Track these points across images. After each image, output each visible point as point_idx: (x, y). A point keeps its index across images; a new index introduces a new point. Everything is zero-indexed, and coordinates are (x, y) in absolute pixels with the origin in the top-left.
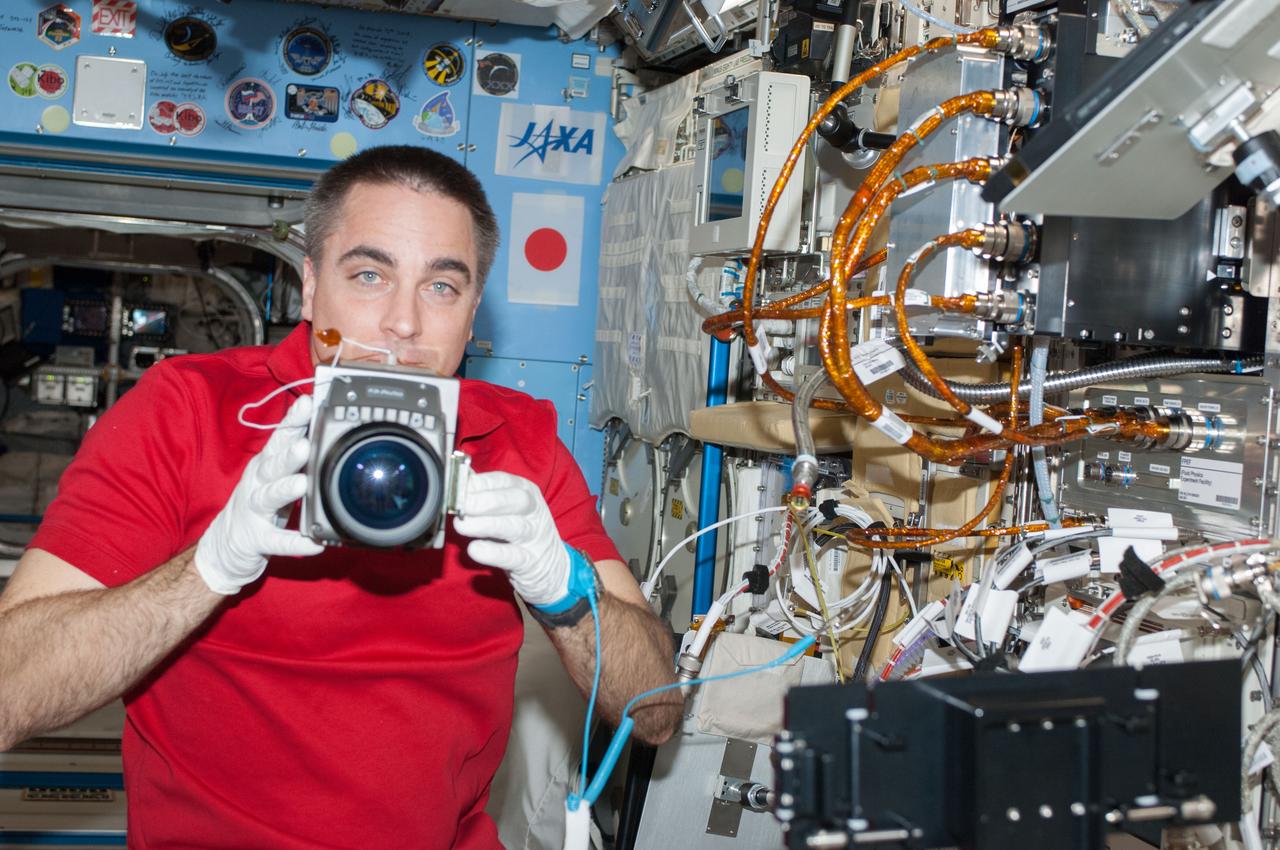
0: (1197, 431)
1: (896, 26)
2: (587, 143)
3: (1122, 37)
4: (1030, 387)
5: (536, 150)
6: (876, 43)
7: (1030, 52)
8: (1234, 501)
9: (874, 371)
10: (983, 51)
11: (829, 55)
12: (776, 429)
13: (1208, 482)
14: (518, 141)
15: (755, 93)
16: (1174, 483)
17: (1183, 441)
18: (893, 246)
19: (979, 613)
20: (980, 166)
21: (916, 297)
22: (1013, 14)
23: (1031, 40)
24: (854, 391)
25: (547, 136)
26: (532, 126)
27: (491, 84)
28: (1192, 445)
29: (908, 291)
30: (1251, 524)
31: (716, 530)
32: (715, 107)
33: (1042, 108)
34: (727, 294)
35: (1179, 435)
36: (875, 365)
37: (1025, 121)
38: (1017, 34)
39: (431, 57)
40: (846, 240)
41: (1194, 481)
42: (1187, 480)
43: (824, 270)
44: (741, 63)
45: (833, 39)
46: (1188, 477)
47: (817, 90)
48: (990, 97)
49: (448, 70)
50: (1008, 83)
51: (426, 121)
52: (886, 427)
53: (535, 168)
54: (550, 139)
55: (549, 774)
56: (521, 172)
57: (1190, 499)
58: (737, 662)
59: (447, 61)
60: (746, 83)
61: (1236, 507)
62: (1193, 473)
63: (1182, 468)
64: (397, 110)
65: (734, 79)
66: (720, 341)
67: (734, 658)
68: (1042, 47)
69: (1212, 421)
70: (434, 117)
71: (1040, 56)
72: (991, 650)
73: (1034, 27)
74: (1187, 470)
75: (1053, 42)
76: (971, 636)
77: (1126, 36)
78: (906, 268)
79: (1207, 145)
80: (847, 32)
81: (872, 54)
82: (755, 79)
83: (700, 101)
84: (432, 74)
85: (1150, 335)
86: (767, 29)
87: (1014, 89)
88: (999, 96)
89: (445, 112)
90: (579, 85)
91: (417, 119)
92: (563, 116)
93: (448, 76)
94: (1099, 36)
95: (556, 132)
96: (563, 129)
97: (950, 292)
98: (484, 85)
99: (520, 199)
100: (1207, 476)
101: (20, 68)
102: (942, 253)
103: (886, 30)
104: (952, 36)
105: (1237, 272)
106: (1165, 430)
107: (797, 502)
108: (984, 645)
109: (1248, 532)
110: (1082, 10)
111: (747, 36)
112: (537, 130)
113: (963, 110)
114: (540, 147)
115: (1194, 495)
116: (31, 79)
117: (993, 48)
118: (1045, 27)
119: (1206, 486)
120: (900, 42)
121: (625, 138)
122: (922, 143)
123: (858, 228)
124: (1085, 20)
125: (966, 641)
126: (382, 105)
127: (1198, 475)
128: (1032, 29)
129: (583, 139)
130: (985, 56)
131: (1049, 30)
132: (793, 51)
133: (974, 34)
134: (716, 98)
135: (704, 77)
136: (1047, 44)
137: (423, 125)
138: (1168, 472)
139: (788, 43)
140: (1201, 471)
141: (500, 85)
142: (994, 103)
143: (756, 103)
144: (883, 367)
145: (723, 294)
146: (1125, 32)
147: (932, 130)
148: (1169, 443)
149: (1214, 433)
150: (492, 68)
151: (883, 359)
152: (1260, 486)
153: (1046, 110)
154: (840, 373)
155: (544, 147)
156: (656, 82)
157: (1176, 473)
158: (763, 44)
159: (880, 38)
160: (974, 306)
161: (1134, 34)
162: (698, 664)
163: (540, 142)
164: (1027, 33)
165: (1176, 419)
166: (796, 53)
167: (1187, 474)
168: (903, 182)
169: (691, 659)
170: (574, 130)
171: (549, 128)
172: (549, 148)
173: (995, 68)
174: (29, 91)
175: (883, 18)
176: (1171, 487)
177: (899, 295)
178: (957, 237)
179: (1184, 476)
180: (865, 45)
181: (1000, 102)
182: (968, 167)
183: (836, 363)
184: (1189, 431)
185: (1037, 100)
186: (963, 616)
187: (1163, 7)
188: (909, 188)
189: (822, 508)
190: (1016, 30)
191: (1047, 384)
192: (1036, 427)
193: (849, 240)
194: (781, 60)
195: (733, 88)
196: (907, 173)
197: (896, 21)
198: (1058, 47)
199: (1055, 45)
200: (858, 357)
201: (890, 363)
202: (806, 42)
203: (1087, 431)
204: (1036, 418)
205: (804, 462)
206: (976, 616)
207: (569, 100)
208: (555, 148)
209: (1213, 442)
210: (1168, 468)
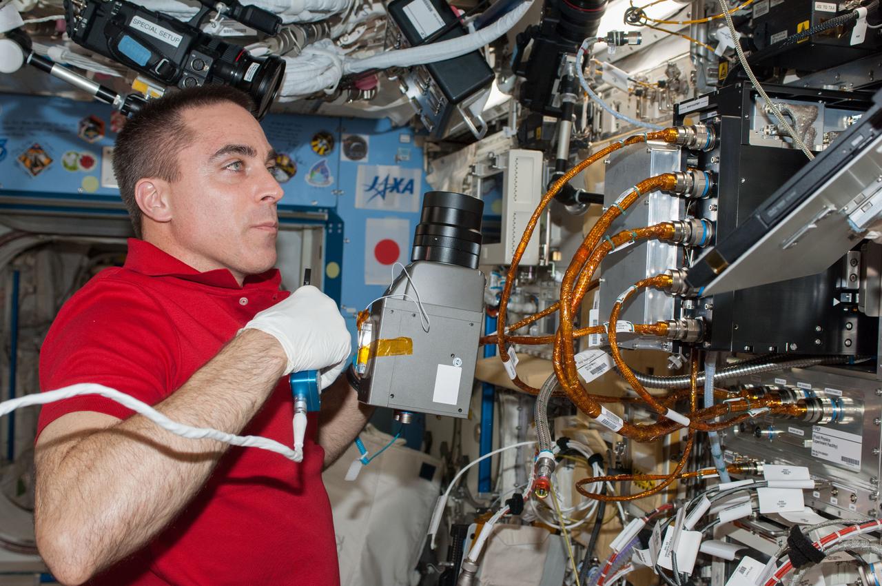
0: (826, 410)
1: (597, 118)
2: (410, 187)
3: (766, 130)
4: (704, 378)
5: (379, 193)
6: (585, 130)
7: (701, 144)
8: (856, 462)
9: (593, 372)
10: (666, 144)
11: (554, 137)
12: (527, 380)
13: (834, 446)
14: (368, 188)
15: (507, 163)
16: (807, 443)
17: (817, 416)
18: (604, 280)
19: (675, 551)
20: (667, 229)
21: (624, 326)
22: (684, 115)
23: (702, 136)
24: (580, 398)
25: (386, 184)
26: (376, 178)
27: (351, 154)
28: (824, 419)
29: (619, 322)
30: (872, 483)
31: (491, 457)
32: (482, 171)
33: (711, 184)
34: (494, 288)
35: (814, 413)
36: (593, 367)
37: (698, 195)
38: (690, 131)
39: (315, 139)
40: (571, 287)
41: (823, 443)
42: (818, 442)
43: (555, 273)
44: (500, 140)
45: (556, 128)
46: (818, 440)
47: (547, 159)
48: (673, 178)
49: (325, 147)
50: (685, 166)
51: (313, 178)
52: (604, 421)
53: (379, 203)
54: (388, 186)
55: (395, 578)
56: (371, 206)
57: (820, 456)
58: (505, 544)
59: (325, 141)
60: (501, 157)
61: (858, 468)
62: (822, 438)
63: (814, 433)
64: (295, 172)
65: (493, 155)
66: (491, 317)
67: (503, 541)
68: (710, 140)
69: (836, 401)
70: (318, 175)
71: (707, 148)
72: (684, 579)
73: (703, 126)
74: (818, 435)
75: (717, 136)
76: (670, 567)
77: (769, 130)
78: (615, 307)
79: (863, 226)
80: (566, 125)
81: (582, 137)
82: (506, 154)
83: (473, 168)
84: (316, 149)
85: (794, 347)
86: (514, 120)
87: (690, 171)
88: (680, 177)
89: (324, 171)
90: (404, 152)
91: (308, 177)
92: (395, 172)
93: (326, 150)
94: (751, 131)
95: (391, 182)
96: (395, 179)
97: (647, 321)
98: (347, 154)
99: (370, 223)
100: (833, 441)
101: (69, 154)
102: (641, 294)
103: (590, 121)
104: (643, 135)
105: (854, 298)
106: (804, 410)
107: (540, 492)
108: (679, 574)
109: (868, 487)
110: (738, 113)
111: (504, 122)
112: (381, 180)
113: (653, 189)
114: (382, 191)
115: (823, 454)
116: (75, 161)
117: (673, 142)
118: (711, 126)
119: (834, 448)
120: (600, 128)
121: (433, 184)
122: (624, 213)
123: (579, 278)
124: (740, 120)
125: (665, 571)
126: (285, 169)
127: (826, 440)
128: (702, 128)
129: (408, 185)
130: (668, 147)
131: (713, 127)
132: (531, 135)
133: (660, 132)
134: (483, 165)
135: (478, 148)
136: (712, 138)
137: (311, 180)
138: (803, 435)
139: (527, 131)
140: (829, 438)
141: (357, 154)
142: (676, 182)
143: (507, 170)
144: (599, 369)
145: (492, 288)
146: (768, 127)
147: (632, 203)
148: (807, 419)
149: (838, 410)
150: (351, 144)
151: (599, 362)
152: (878, 454)
153: (714, 186)
154: (570, 385)
155: (384, 191)
156: (450, 150)
157: (809, 436)
158: (512, 129)
159: (587, 126)
160: (666, 330)
161: (774, 129)
162: (476, 567)
163: (381, 188)
164: (698, 131)
165: (811, 401)
166: (532, 136)
167: (818, 438)
168: (612, 242)
169: (471, 564)
170: (402, 180)
171: (387, 179)
172: (388, 191)
173: (675, 155)
174: (74, 168)
175: (588, 112)
176: (805, 446)
177: (612, 327)
178: (652, 281)
179: (816, 439)
180: (577, 131)
181: (680, 181)
182: (659, 229)
183: (566, 377)
184: (821, 409)
185: (707, 179)
186: (663, 552)
187: (796, 109)
188: (616, 247)
189: (559, 443)
190: (690, 129)
191: (716, 376)
192: (710, 408)
193: (574, 287)
194: (523, 141)
195: (493, 161)
196: (615, 236)
197: (597, 114)
198: (722, 139)
199: (719, 139)
200: (582, 362)
201: (604, 365)
202: (539, 129)
203: (749, 415)
204: (709, 402)
205: (545, 458)
206: (672, 552)
207: (399, 162)
208: (391, 191)
209: (837, 417)
210: (803, 432)
